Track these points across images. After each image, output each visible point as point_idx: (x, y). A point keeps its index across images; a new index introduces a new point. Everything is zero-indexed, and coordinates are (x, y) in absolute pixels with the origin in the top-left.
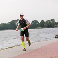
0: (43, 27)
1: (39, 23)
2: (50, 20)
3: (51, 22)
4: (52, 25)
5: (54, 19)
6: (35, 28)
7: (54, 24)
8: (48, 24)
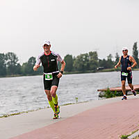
0: (70, 71)
2: (86, 55)
3: (89, 58)
4: (92, 67)
5: (96, 53)
7: (96, 64)
8: (81, 63)
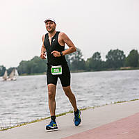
1: (127, 56)
6: (115, 70)
